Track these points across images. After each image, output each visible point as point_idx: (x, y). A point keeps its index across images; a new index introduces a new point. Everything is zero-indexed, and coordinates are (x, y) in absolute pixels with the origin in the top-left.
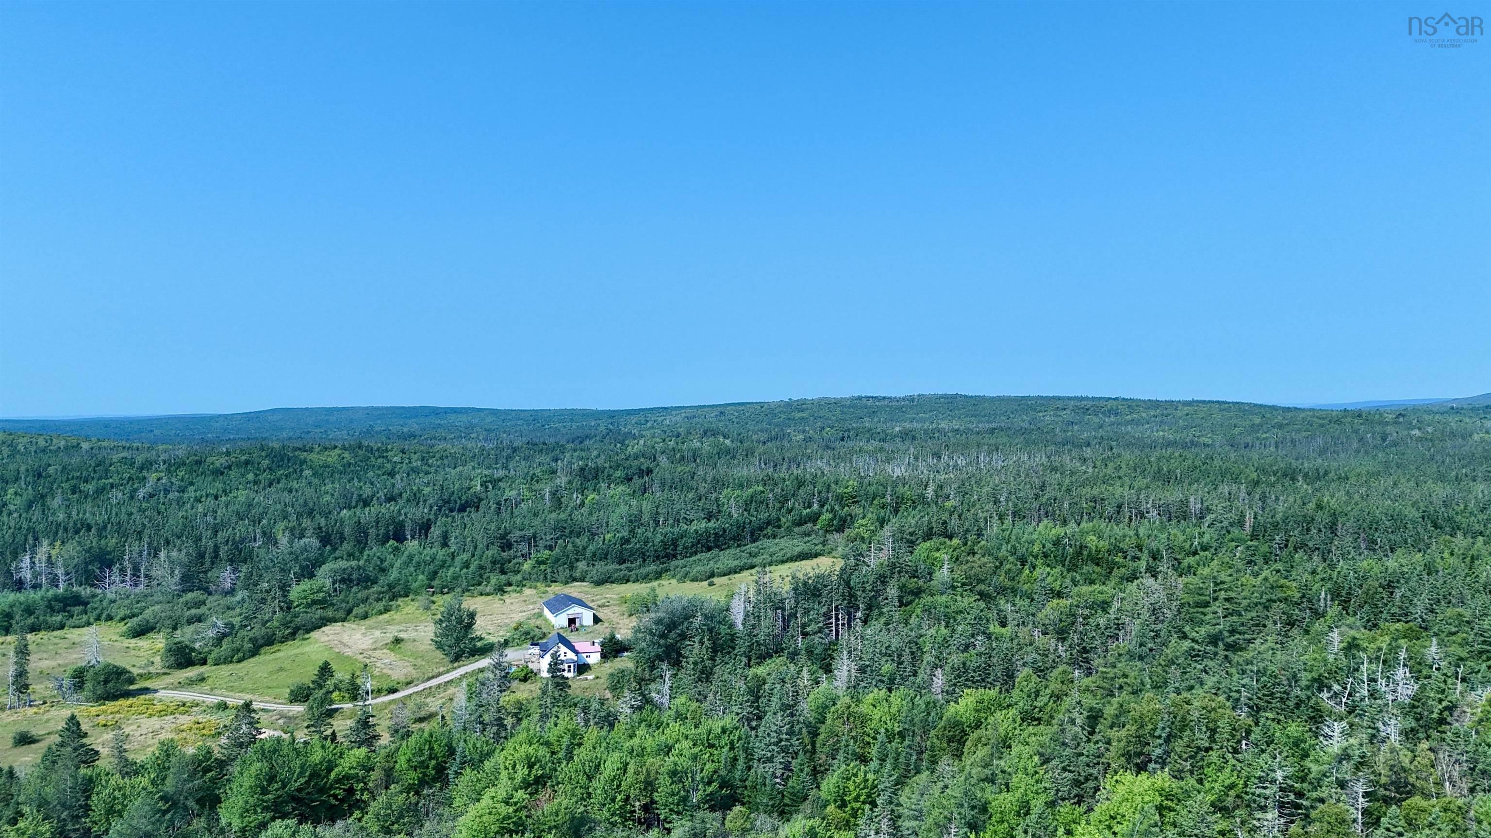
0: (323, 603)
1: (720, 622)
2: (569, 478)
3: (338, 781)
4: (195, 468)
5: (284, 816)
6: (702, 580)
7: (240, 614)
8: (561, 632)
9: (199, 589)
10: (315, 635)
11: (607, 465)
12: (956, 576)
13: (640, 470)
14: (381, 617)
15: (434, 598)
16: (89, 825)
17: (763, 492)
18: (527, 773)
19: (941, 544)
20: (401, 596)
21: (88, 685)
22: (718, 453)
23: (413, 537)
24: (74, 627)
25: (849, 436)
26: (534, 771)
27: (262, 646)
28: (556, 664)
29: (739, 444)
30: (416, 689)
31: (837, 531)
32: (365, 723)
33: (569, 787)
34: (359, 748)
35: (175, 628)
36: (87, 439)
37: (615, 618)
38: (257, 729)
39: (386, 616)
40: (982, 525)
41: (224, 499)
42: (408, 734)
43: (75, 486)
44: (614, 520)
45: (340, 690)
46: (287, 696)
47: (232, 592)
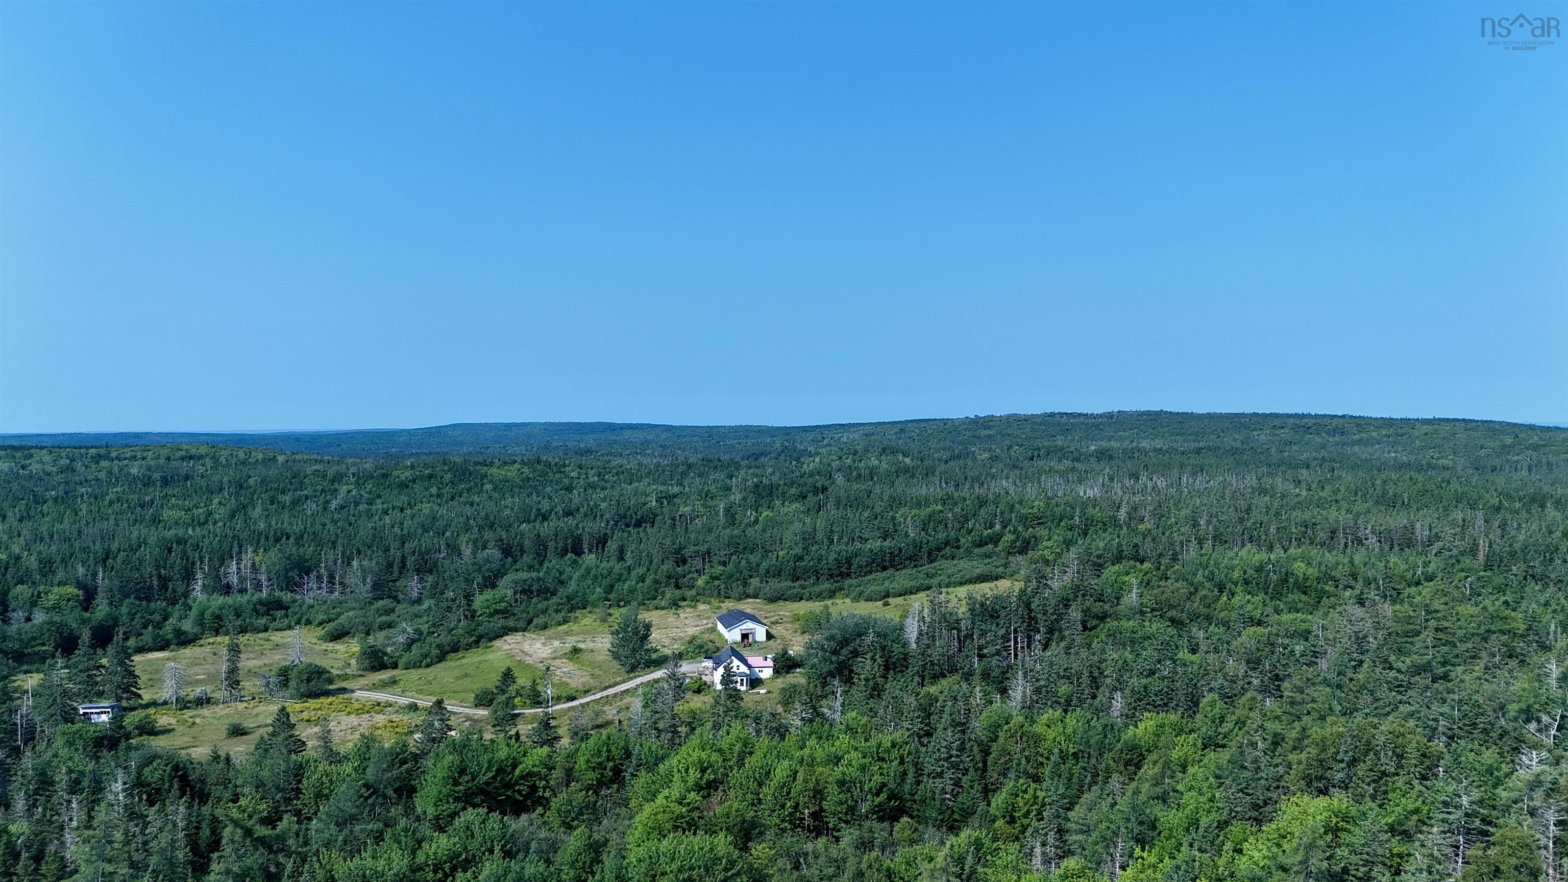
0: (505, 613)
1: (893, 641)
2: (743, 494)
3: (522, 777)
4: (382, 481)
5: (475, 806)
6: (876, 600)
7: (427, 622)
8: (734, 646)
9: (389, 597)
10: (497, 643)
11: (782, 483)
12: (1145, 601)
13: (815, 487)
14: (560, 628)
15: (611, 611)
16: (300, 807)
17: (942, 512)
18: (699, 776)
19: (1130, 568)
20: (579, 608)
21: (293, 683)
22: (897, 472)
23: (590, 551)
24: (277, 630)
25: (1039, 456)
26: (706, 776)
27: (448, 653)
28: (729, 675)
29: (919, 463)
30: (593, 697)
31: (1020, 553)
32: (546, 724)
33: (740, 793)
34: (541, 747)
35: (368, 634)
36: (282, 452)
37: (788, 635)
38: (447, 725)
39: (564, 627)
40: (1178, 549)
41: (409, 511)
42: (587, 737)
43: (273, 497)
44: (788, 537)
45: (521, 696)
46: (472, 700)
47: (419, 601)
